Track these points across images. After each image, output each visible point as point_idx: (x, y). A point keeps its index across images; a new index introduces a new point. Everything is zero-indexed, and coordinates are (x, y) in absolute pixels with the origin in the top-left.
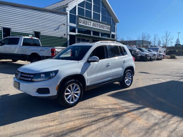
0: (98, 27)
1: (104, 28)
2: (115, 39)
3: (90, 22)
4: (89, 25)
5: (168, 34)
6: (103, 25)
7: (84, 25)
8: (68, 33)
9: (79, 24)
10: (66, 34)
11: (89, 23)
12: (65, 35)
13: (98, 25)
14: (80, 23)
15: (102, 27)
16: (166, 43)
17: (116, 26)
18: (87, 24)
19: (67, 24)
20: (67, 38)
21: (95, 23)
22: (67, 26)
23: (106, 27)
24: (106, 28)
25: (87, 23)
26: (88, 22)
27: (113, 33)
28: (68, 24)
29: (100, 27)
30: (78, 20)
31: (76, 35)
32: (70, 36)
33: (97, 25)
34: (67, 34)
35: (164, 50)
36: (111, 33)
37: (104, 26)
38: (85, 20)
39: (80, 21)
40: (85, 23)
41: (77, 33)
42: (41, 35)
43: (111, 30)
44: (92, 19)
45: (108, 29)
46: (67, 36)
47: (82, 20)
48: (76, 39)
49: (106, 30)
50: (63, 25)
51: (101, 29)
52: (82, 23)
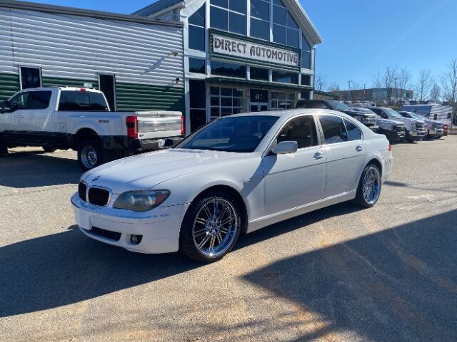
0: (264, 56)
1: (280, 59)
2: (312, 86)
4: (240, 51)
6: (279, 50)
7: (227, 52)
8: (186, 76)
9: (215, 50)
10: (180, 79)
11: (241, 48)
12: (178, 80)
13: (265, 52)
14: (217, 47)
15: (275, 57)
16: (454, 91)
17: (313, 52)
18: (235, 51)
19: (183, 53)
20: (184, 89)
21: (256, 46)
22: (183, 57)
23: (286, 56)
24: (286, 59)
25: (236, 49)
26: (239, 44)
27: (304, 71)
28: (185, 53)
29: (269, 57)
30: (212, 39)
31: (206, 79)
32: (192, 82)
33: (262, 51)
34: (184, 78)
35: (447, 113)
36: (300, 71)
37: (280, 52)
38: (231, 40)
39: (216, 42)
40: (231, 47)
41: (209, 75)
42: (116, 83)
43: (299, 63)
44: (248, 35)
45: (291, 61)
46: (184, 82)
47: (223, 40)
48: (208, 91)
49: (286, 63)
50: (173, 56)
51: (274, 60)
52: (223, 48)
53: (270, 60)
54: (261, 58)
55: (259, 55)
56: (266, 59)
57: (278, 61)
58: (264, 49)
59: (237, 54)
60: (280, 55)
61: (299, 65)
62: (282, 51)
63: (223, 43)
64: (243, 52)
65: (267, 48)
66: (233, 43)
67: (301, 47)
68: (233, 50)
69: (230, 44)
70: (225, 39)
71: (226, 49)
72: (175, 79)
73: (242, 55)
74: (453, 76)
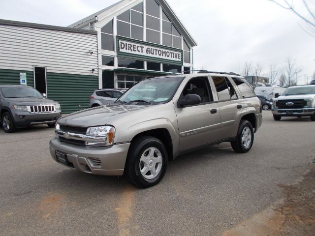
0: (156, 54)
1: (168, 56)
3: (142, 47)
4: (139, 51)
5: (291, 63)
6: (167, 51)
7: (130, 52)
8: (100, 68)
9: (121, 50)
10: (95, 70)
11: (140, 49)
12: (93, 70)
14: (122, 48)
15: (164, 55)
17: (191, 50)
18: (135, 51)
19: (97, 52)
20: (98, 76)
21: (151, 47)
22: (98, 54)
23: (172, 54)
24: (172, 57)
25: (136, 49)
26: (138, 47)
27: (185, 65)
28: (99, 52)
29: (160, 55)
30: (119, 43)
31: (115, 70)
33: (155, 51)
34: (98, 69)
36: (182, 64)
38: (132, 44)
39: (121, 45)
40: (132, 48)
41: (116, 67)
42: (47, 73)
43: (182, 59)
44: (145, 40)
45: (176, 58)
46: (98, 71)
47: (126, 44)
48: (116, 78)
49: (172, 59)
50: (89, 54)
51: (164, 57)
52: (126, 49)
53: (161, 57)
54: (154, 56)
55: (153, 54)
56: (158, 56)
57: (166, 58)
58: (156, 50)
59: (137, 53)
60: (168, 53)
61: (182, 60)
62: (170, 51)
63: (126, 46)
64: (141, 51)
65: (158, 49)
66: (134, 45)
67: (183, 49)
68: (134, 50)
69: (131, 46)
70: (128, 43)
71: (129, 49)
72: (91, 69)
73: (140, 53)
74: (288, 68)
